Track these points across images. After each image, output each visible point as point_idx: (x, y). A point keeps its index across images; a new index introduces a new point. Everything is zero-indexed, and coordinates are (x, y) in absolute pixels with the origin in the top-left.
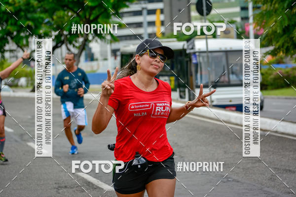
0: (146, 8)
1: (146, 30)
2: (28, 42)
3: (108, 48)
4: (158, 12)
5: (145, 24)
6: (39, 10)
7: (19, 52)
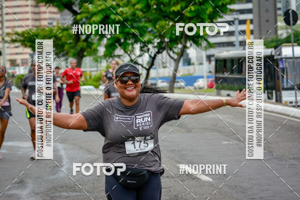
0: (237, 19)
1: (237, 38)
2: (133, 48)
3: (204, 54)
4: (248, 22)
5: (237, 33)
6: (143, 20)
7: (125, 57)
